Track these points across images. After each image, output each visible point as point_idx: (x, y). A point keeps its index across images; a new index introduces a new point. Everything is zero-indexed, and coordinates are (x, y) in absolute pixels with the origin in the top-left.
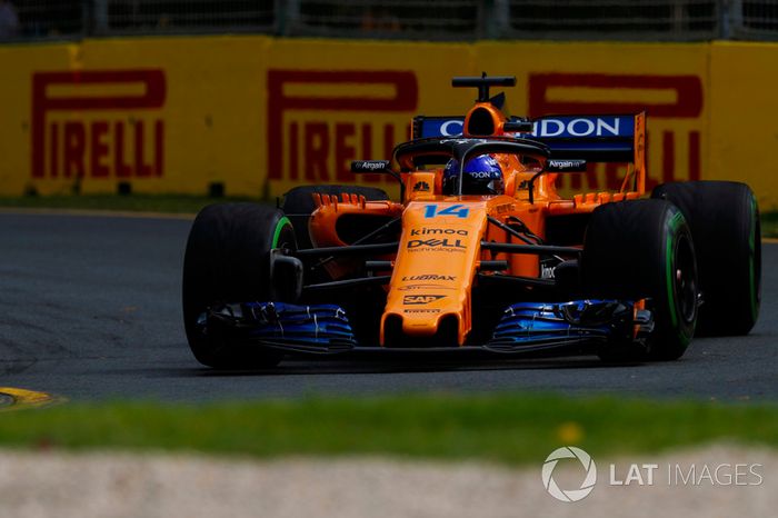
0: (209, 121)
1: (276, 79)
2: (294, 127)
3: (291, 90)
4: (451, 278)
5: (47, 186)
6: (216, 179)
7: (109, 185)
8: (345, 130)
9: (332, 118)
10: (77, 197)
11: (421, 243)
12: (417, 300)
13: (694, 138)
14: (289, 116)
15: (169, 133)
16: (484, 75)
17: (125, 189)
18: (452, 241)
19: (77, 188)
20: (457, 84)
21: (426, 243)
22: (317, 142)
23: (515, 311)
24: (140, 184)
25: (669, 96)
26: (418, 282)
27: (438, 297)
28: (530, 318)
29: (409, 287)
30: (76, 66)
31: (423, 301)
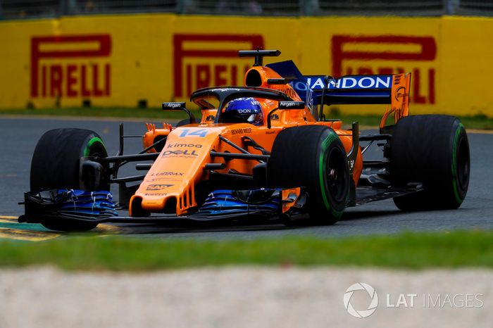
0: (138, 64)
1: (178, 39)
2: (189, 68)
3: (187, 46)
4: (181, 174)
5: (40, 102)
6: (142, 98)
7: (78, 101)
8: (220, 69)
9: (213, 62)
10: (57, 109)
11: (171, 152)
12: (155, 188)
13: (432, 73)
14: (187, 61)
15: (114, 71)
17: (87, 104)
18: (190, 152)
19: (58, 104)
21: (174, 153)
22: (203, 76)
23: (215, 195)
24: (95, 101)
25: (416, 48)
26: (160, 176)
27: (168, 186)
28: (224, 199)
29: (153, 180)
30: (57, 33)
31: (159, 188)
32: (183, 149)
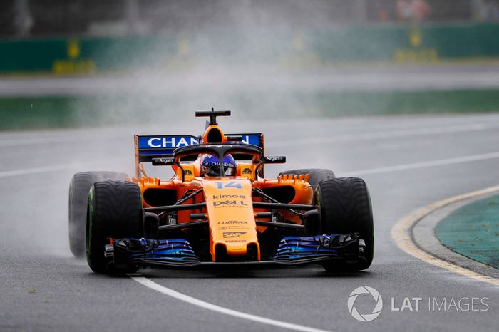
4: (246, 223)
11: (221, 203)
12: (231, 235)
16: (213, 109)
18: (238, 202)
20: (198, 114)
21: (224, 203)
23: (287, 241)
26: (227, 225)
27: (242, 233)
28: (296, 245)
29: (223, 228)
31: (234, 235)
32: (232, 200)
